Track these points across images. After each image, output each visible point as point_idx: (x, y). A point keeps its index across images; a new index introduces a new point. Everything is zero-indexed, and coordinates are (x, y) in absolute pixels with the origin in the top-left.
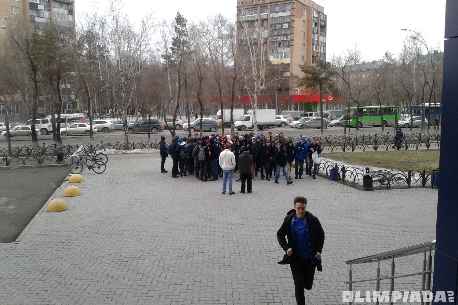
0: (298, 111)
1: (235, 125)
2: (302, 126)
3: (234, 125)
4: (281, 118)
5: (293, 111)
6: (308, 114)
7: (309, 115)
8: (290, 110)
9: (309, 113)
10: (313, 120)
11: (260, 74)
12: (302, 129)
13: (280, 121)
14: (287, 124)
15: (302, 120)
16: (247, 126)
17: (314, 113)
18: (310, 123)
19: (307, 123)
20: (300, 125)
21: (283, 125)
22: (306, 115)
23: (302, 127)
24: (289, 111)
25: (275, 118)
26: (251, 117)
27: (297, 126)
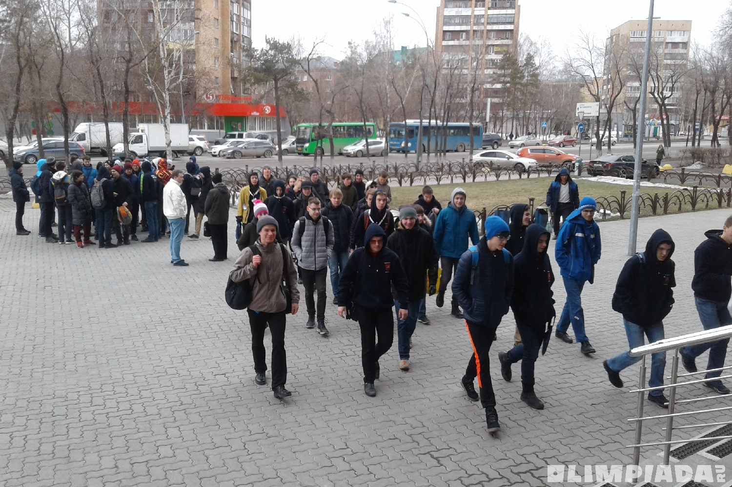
0: (215, 131)
1: (116, 151)
2: (233, 153)
3: (114, 150)
4: (194, 140)
5: (206, 130)
6: (235, 135)
7: (237, 136)
8: (201, 128)
9: (237, 133)
10: (249, 143)
11: (173, 55)
12: (235, 158)
13: (193, 145)
14: (204, 150)
15: (232, 144)
16: (139, 153)
17: (245, 134)
18: (245, 148)
19: (242, 148)
20: (229, 151)
21: (198, 152)
22: (233, 136)
23: (233, 155)
24: (199, 130)
25: (188, 139)
26: (144, 138)
27: (225, 153)
